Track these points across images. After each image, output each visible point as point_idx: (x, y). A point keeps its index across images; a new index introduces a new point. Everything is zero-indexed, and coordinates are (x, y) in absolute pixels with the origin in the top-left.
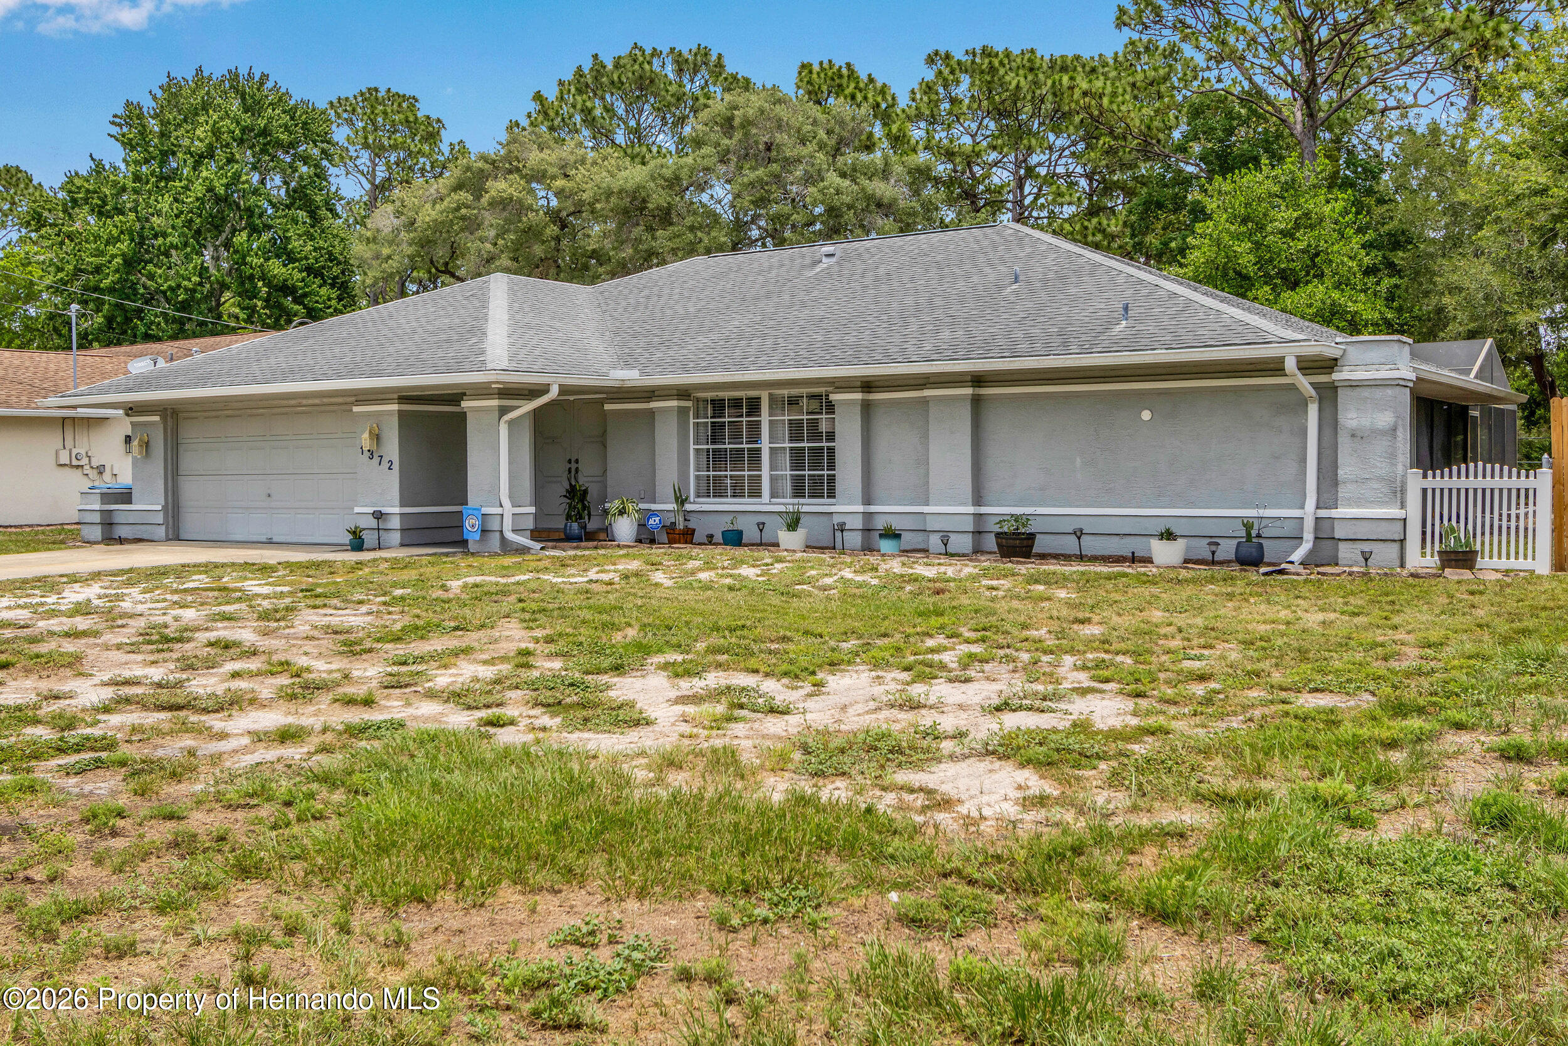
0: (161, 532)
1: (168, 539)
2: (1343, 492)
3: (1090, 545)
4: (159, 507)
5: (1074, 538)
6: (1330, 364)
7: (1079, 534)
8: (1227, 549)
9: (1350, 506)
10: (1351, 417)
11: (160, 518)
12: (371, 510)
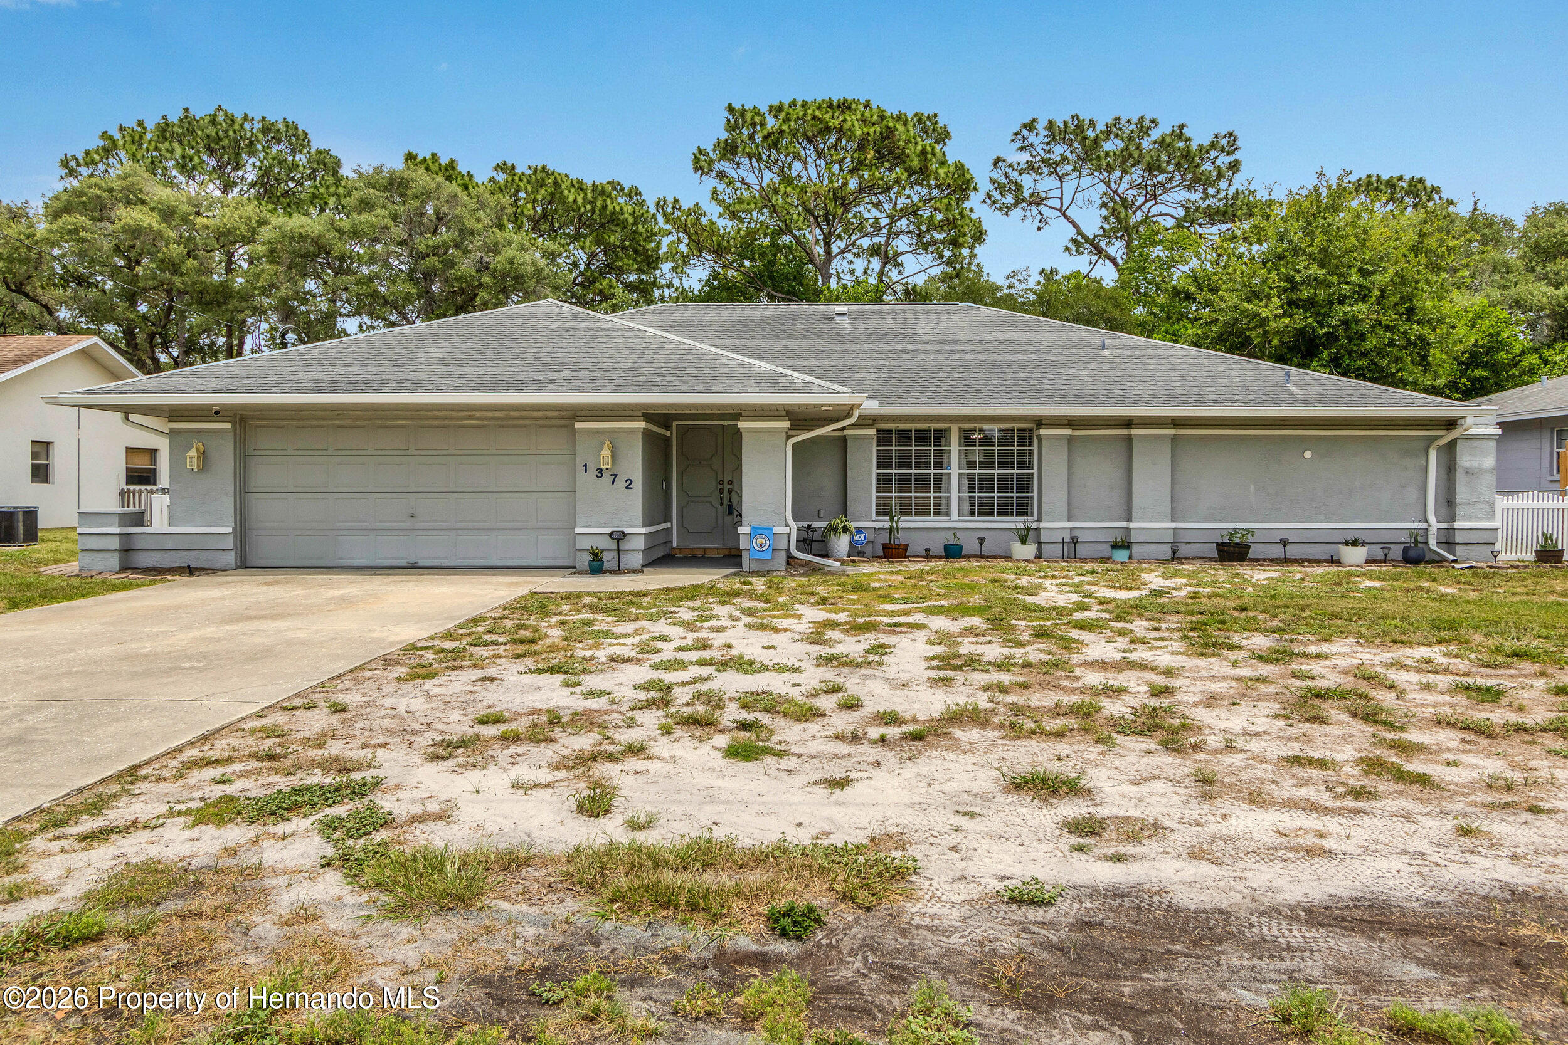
0: (230, 558)
1: (237, 568)
2: (1460, 511)
3: (1292, 551)
4: (230, 530)
5: (1281, 546)
6: (1450, 424)
7: (1284, 543)
8: (1396, 552)
9: (1464, 520)
10: (1465, 459)
11: (229, 543)
12: (608, 530)
